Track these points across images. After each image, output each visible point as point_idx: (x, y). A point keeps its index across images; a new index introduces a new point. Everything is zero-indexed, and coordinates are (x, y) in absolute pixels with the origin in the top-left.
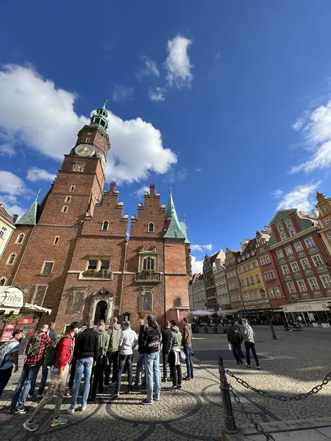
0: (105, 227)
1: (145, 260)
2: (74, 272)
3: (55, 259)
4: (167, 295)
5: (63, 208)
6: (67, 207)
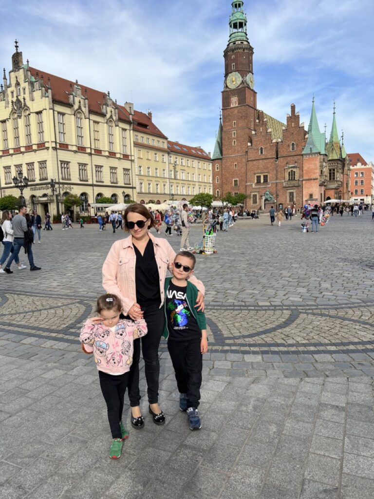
0: (262, 153)
1: (289, 173)
2: (249, 184)
3: (238, 177)
4: (304, 193)
5: (233, 142)
6: (235, 140)
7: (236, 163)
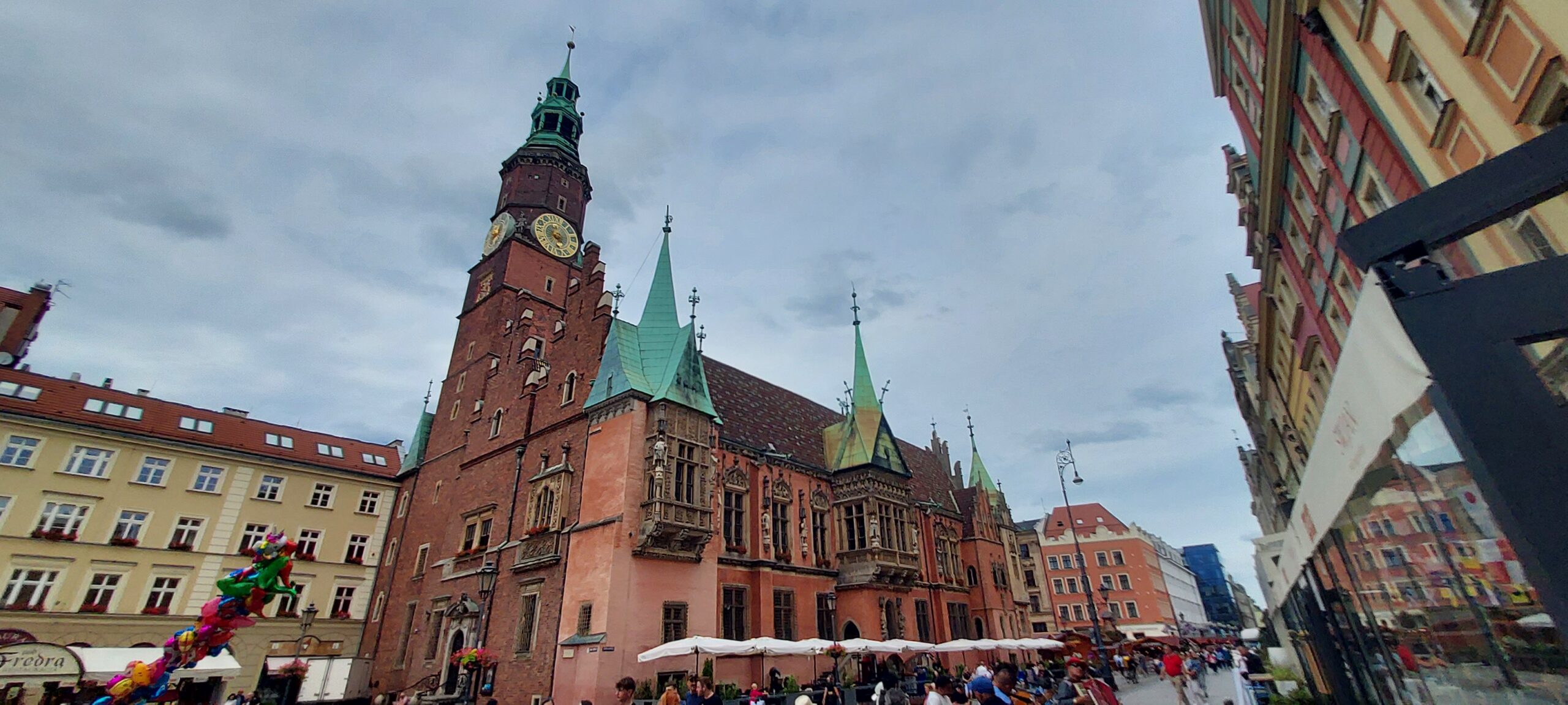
0: (496, 430)
1: (540, 498)
3: (430, 537)
4: (566, 600)
5: (454, 409)
6: (459, 401)
7: (440, 482)
